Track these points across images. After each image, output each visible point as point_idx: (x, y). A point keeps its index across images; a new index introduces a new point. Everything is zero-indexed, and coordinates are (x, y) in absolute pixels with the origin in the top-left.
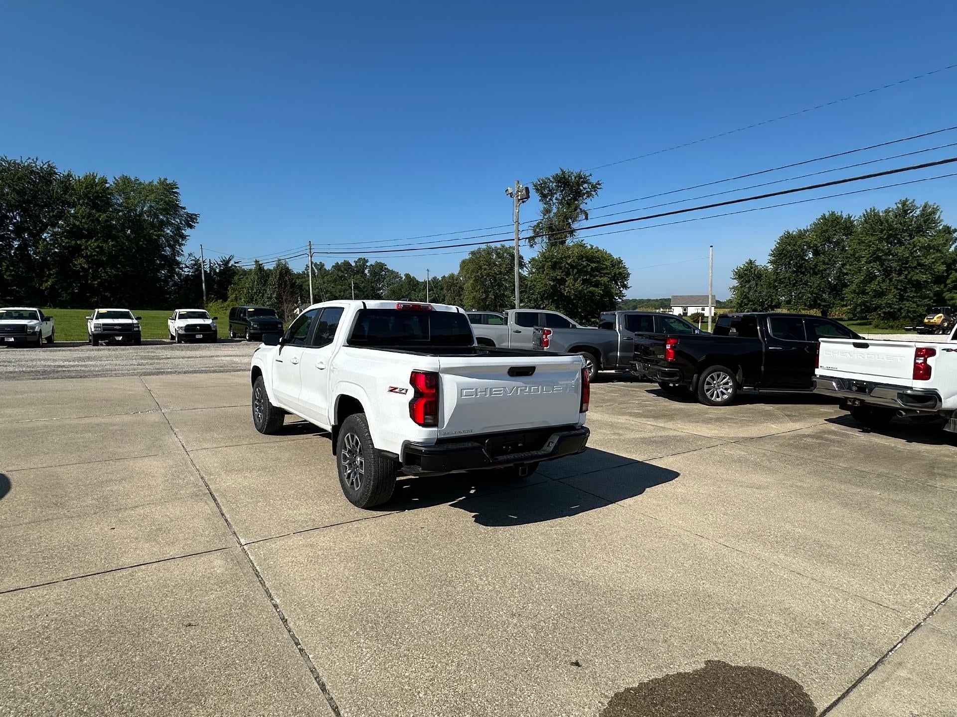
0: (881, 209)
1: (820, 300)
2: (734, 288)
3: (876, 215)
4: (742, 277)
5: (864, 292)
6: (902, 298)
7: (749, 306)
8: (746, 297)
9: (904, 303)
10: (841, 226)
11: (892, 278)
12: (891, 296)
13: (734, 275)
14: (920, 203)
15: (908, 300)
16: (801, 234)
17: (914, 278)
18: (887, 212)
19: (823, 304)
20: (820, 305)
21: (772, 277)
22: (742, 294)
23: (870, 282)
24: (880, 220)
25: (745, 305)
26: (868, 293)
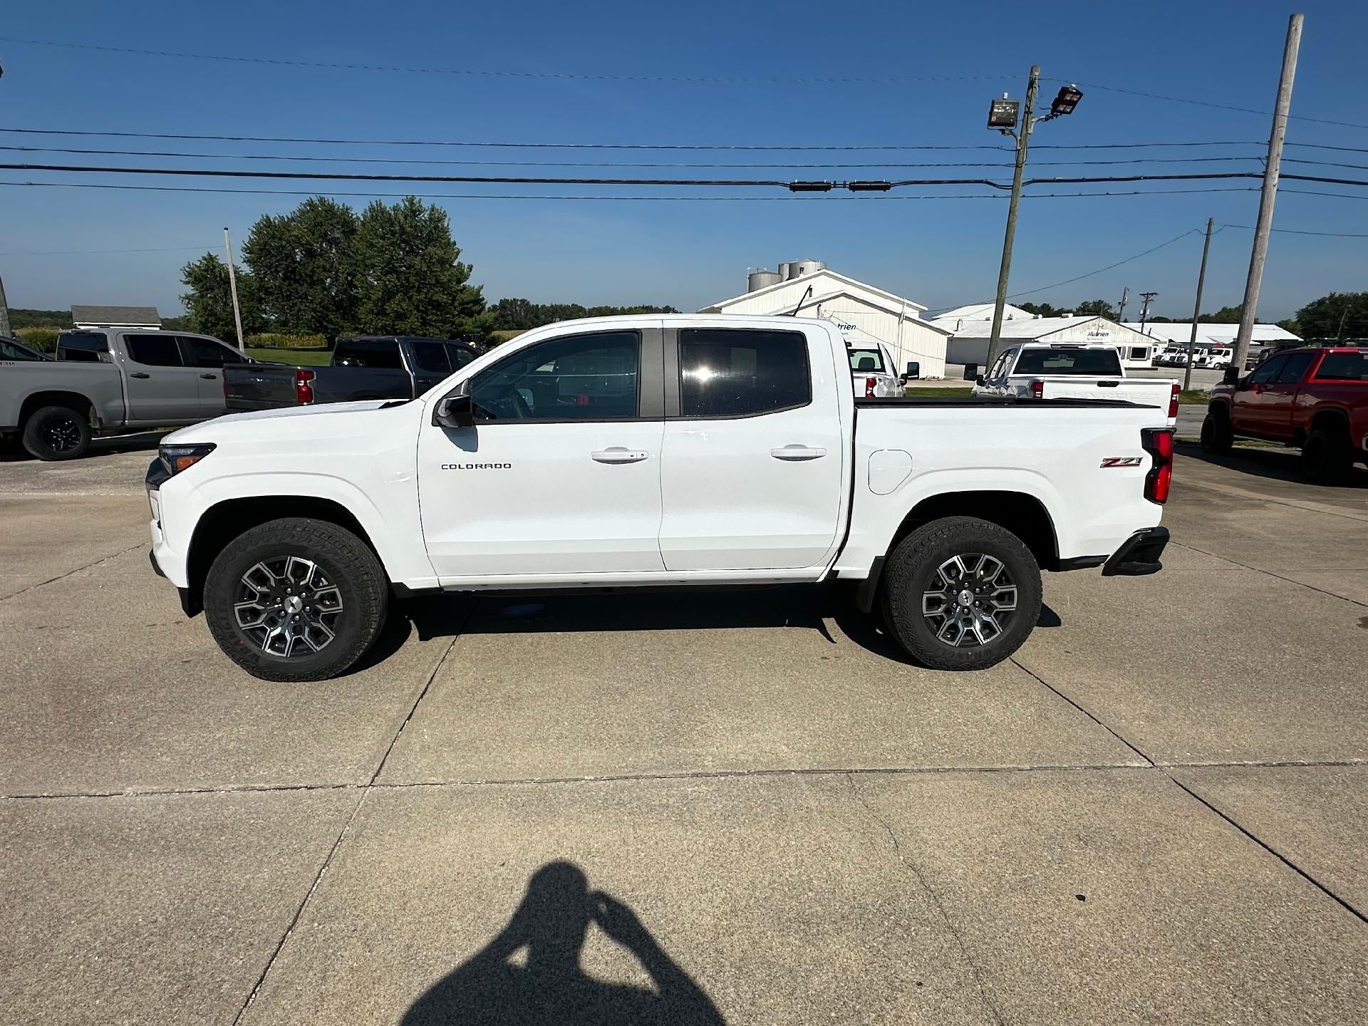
0: (388, 204)
1: (327, 322)
2: (187, 297)
3: (383, 211)
4: (201, 281)
5: (382, 313)
6: (425, 323)
7: (219, 327)
8: (212, 313)
9: (428, 328)
10: (339, 219)
11: (412, 296)
12: (412, 319)
13: (187, 277)
14: (426, 204)
15: (431, 325)
16: (285, 225)
17: (434, 298)
18: (396, 209)
19: (332, 326)
20: (326, 328)
21: (255, 284)
22: (205, 309)
23: (388, 300)
24: (390, 219)
25: (212, 326)
26: (388, 314)
